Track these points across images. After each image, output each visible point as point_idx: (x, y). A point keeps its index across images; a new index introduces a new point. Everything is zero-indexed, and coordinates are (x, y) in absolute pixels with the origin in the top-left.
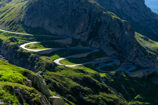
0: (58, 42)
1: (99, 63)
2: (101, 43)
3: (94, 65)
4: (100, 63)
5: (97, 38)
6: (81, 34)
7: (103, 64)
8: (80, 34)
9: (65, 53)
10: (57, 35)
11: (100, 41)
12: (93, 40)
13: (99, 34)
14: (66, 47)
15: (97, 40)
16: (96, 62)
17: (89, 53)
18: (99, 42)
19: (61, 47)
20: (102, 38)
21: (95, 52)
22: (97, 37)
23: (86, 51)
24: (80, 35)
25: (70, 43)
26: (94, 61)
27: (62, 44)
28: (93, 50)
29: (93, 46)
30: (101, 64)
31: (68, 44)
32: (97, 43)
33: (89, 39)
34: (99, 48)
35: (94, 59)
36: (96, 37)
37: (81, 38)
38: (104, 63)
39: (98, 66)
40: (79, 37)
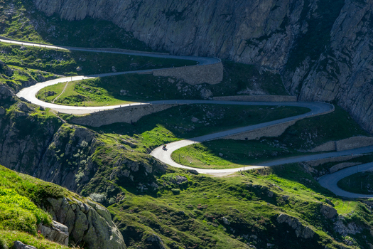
0: (167, 78)
1: (333, 160)
2: (343, 79)
3: (311, 170)
4: (337, 163)
5: (326, 60)
6: (261, 45)
7: (348, 164)
8: (257, 45)
9: (195, 120)
10: (163, 50)
11: (338, 71)
12: (310, 69)
13: (334, 45)
14: (199, 98)
15: (325, 69)
16: (321, 159)
17: (290, 121)
18: (333, 75)
19: (179, 97)
20: (344, 60)
21: (317, 118)
22: (325, 55)
23: (278, 114)
24: (257, 50)
25: (216, 79)
26: (311, 153)
27: (184, 84)
28: (309, 110)
29: (306, 91)
30: (340, 166)
31: (206, 86)
32: (324, 81)
33: (291, 65)
34: (335, 102)
35: (313, 146)
36: (322, 58)
37: (260, 61)
38: (354, 160)
39: (328, 172)
40: (253, 55)
